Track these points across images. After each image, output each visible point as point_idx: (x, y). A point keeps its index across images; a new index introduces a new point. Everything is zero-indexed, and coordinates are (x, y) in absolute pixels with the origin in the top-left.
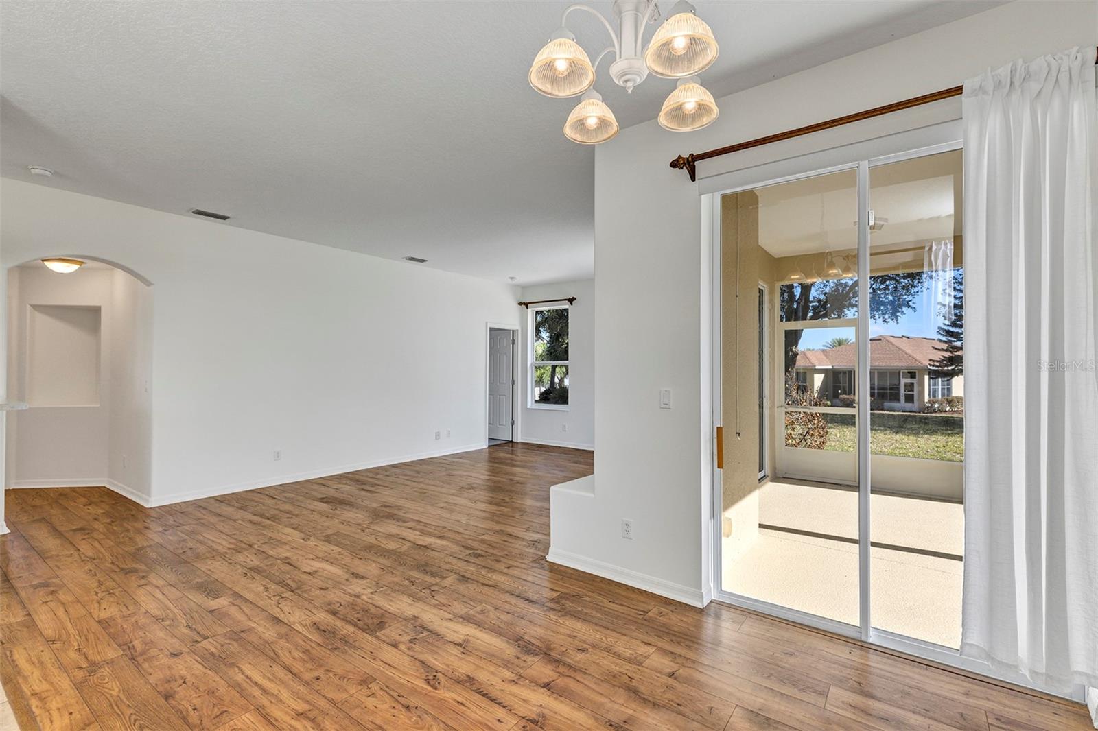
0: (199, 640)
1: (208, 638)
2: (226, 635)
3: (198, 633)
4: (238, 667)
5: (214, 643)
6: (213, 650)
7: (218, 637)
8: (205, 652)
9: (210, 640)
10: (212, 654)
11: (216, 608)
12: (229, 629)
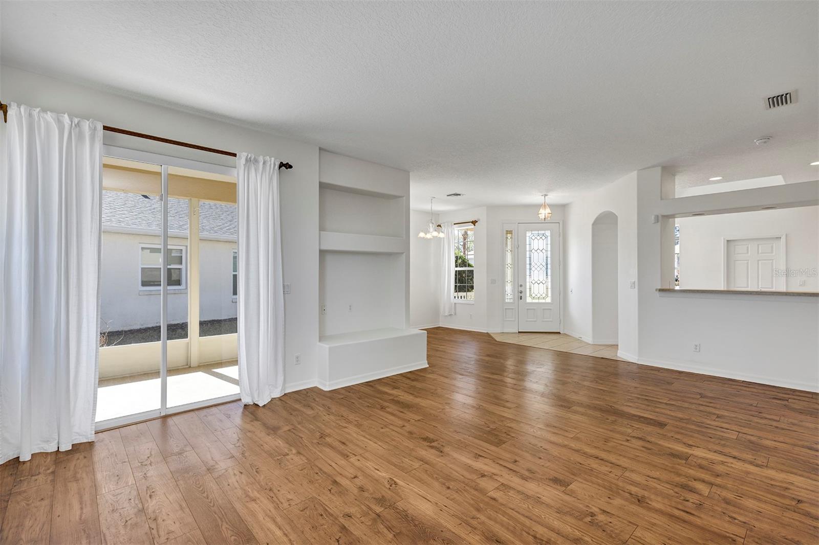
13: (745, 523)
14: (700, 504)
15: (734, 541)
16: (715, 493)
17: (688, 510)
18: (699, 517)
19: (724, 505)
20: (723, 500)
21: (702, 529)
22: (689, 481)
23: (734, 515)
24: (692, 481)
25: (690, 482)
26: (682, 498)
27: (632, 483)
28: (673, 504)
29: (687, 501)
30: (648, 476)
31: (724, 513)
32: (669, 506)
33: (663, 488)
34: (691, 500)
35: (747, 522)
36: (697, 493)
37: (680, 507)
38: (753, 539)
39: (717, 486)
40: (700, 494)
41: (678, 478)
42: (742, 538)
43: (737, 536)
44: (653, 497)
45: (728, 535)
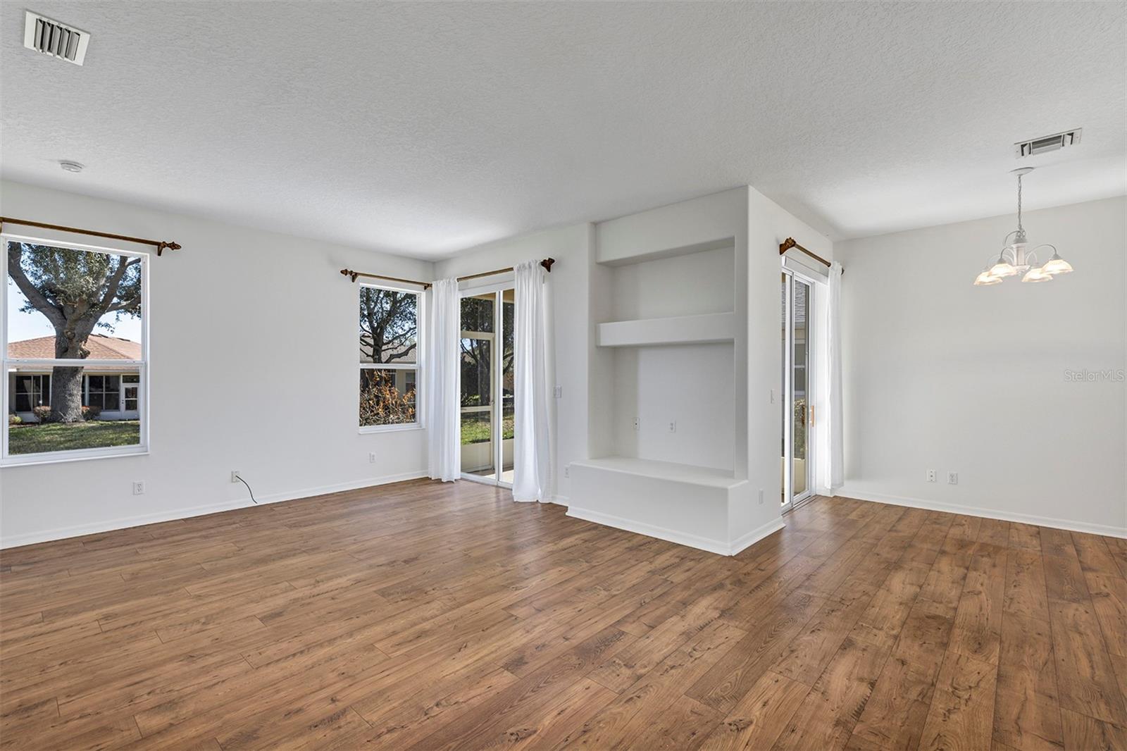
0: (1110, 726)
1: (1097, 720)
2: (1073, 707)
3: (1103, 733)
4: (1093, 678)
5: (1094, 711)
6: (1102, 706)
7: (1084, 712)
8: (1113, 711)
9: (1096, 716)
10: (1107, 703)
11: (1047, 744)
12: (1063, 710)
13: (67, 722)
14: (132, 701)
15: (68, 696)
16: (129, 730)
17: (137, 685)
18: (122, 688)
19: (105, 722)
20: (111, 728)
21: (107, 682)
22: (177, 717)
23: (84, 720)
24: (172, 719)
25: (173, 716)
26: (158, 691)
27: (223, 663)
28: (158, 679)
29: (149, 693)
30: (223, 681)
31: (97, 713)
32: (160, 675)
33: (189, 684)
34: (146, 697)
35: (65, 725)
36: (148, 710)
37: (149, 682)
38: (49, 712)
39: (137, 741)
40: (144, 711)
41: (192, 708)
42: (61, 705)
43: (68, 702)
44: (186, 669)
45: (78, 696)
